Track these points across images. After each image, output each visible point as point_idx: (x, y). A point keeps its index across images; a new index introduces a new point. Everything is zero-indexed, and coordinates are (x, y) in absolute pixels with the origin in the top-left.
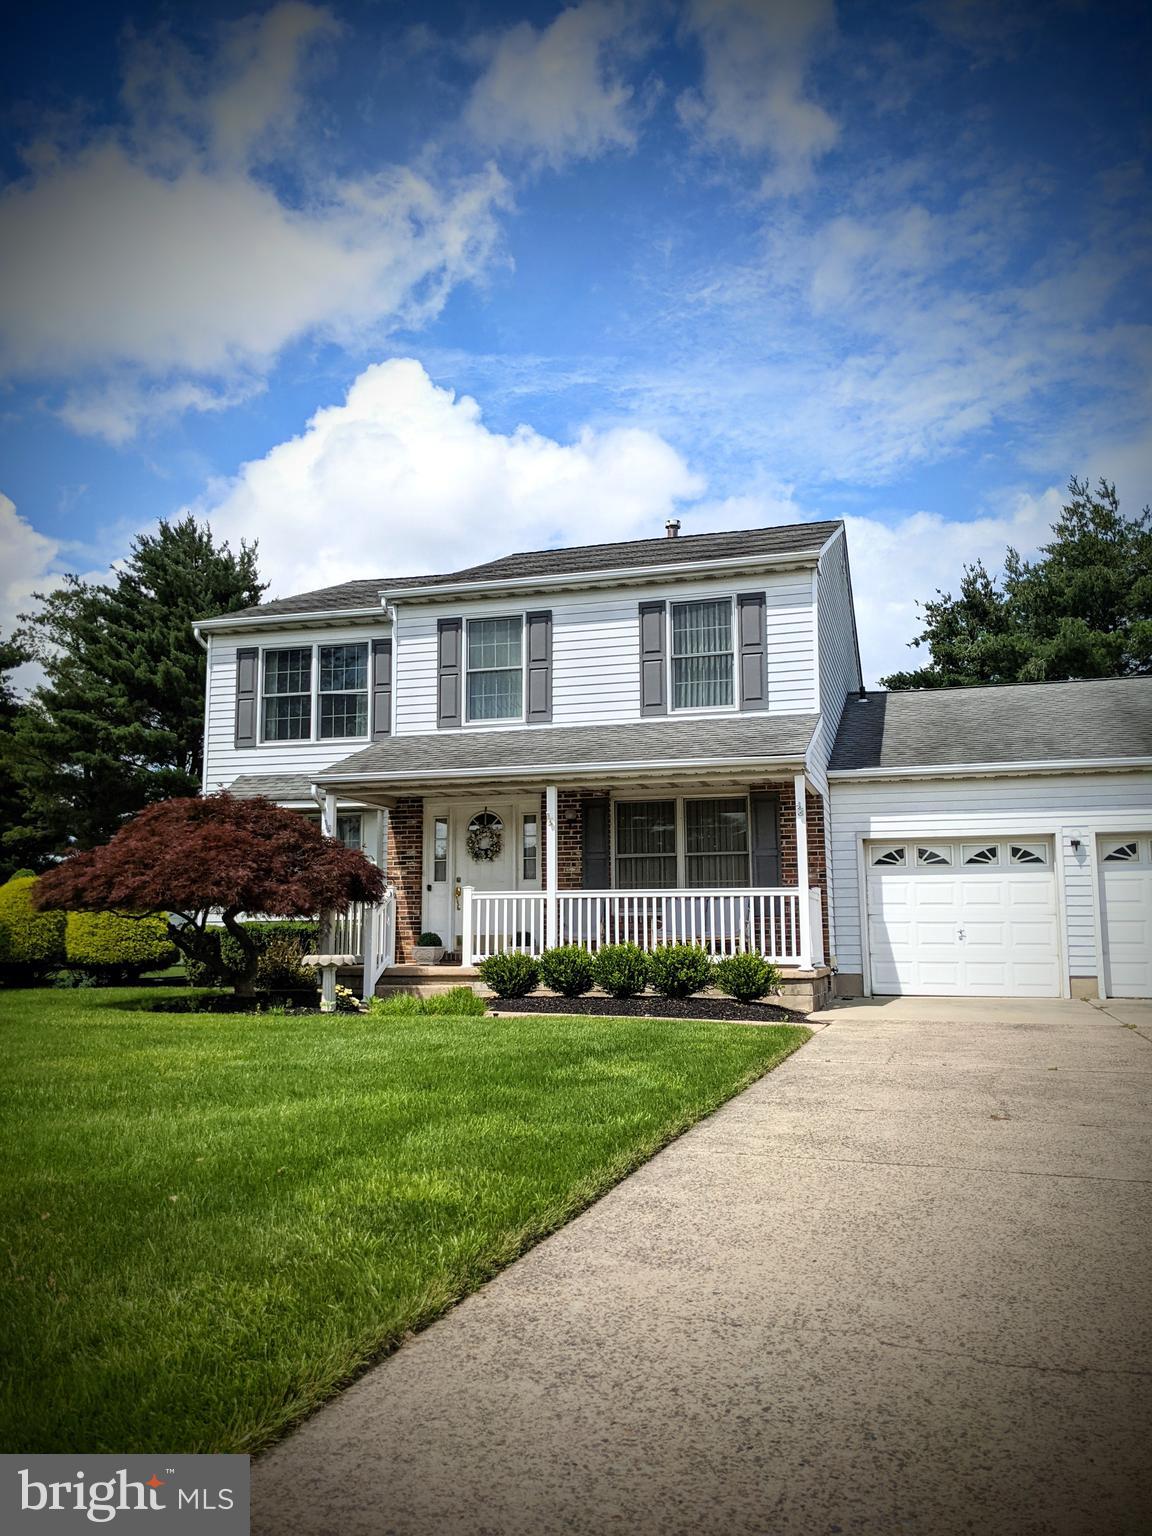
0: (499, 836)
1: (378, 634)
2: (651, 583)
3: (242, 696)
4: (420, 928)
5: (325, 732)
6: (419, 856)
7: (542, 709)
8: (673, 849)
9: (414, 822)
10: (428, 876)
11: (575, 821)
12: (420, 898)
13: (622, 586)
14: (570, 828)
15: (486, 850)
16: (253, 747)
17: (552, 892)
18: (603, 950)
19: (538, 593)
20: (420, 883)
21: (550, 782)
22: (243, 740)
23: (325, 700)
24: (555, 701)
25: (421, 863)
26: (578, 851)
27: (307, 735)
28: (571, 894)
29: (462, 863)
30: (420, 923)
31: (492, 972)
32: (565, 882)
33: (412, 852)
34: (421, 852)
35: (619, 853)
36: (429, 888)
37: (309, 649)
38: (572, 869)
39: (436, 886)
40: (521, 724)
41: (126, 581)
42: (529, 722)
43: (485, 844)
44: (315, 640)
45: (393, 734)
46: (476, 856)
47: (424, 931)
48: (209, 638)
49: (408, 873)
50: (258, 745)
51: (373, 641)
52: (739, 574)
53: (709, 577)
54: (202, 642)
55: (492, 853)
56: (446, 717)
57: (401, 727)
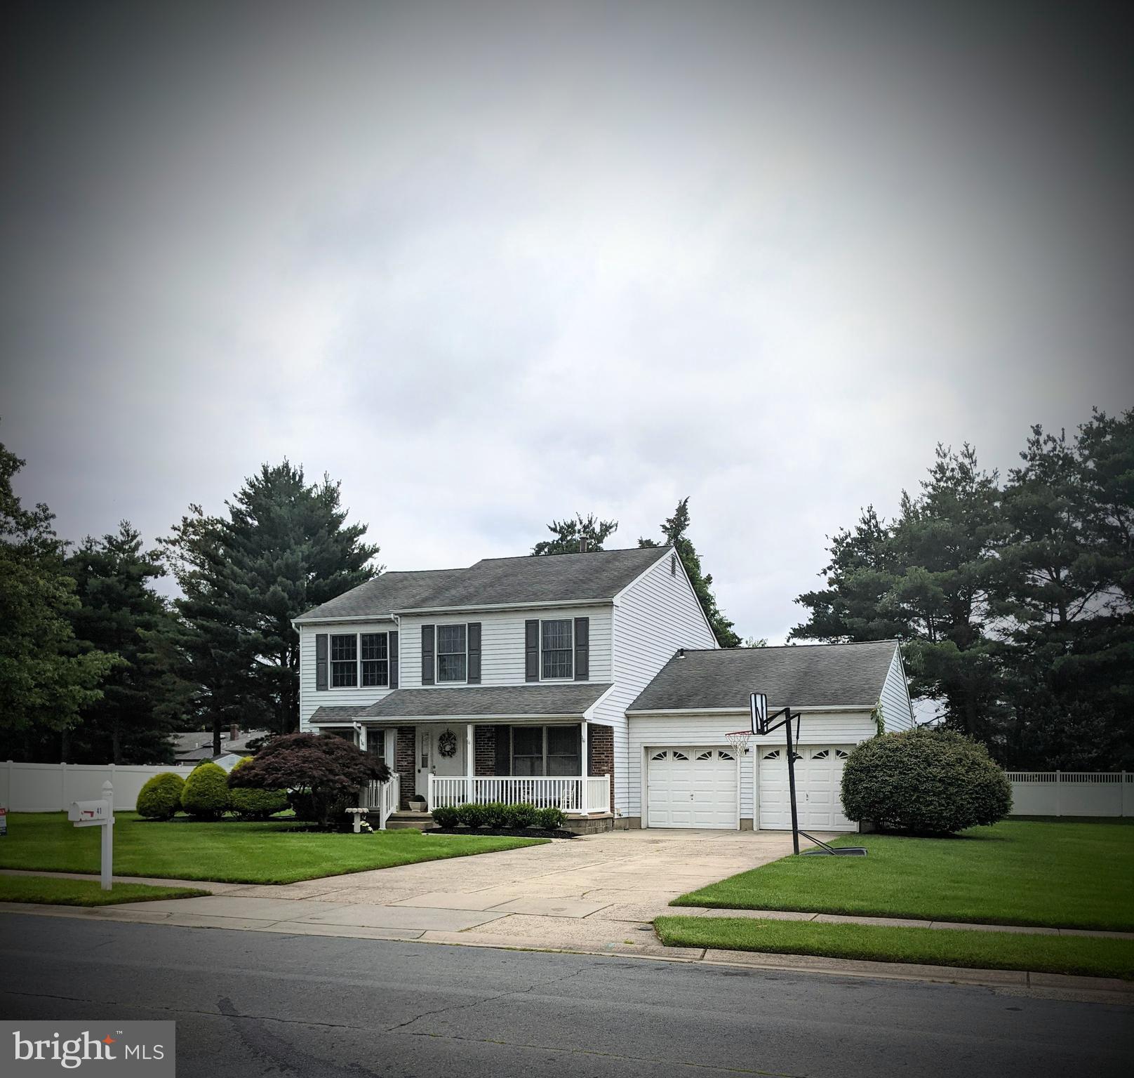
0: (454, 744)
1: (392, 629)
2: (532, 610)
3: (319, 661)
4: (414, 792)
5: (365, 683)
6: (414, 755)
7: (475, 677)
8: (541, 754)
9: (410, 736)
10: (418, 766)
11: (492, 737)
12: (414, 776)
13: (517, 610)
14: (489, 741)
15: (448, 752)
16: (327, 690)
17: (470, 777)
18: (489, 806)
19: (475, 613)
20: (414, 769)
21: (469, 723)
22: (321, 686)
23: (365, 665)
24: (482, 672)
25: (414, 758)
26: (493, 753)
27: (355, 684)
28: (479, 778)
29: (436, 758)
30: (414, 790)
31: (437, 815)
32: (478, 772)
33: (410, 752)
34: (414, 752)
35: (515, 754)
36: (419, 771)
37: (354, 636)
38: (490, 763)
39: (422, 770)
40: (464, 684)
41: (236, 514)
42: (469, 683)
43: (448, 748)
44: (358, 631)
45: (399, 688)
46: (443, 755)
47: (417, 794)
48: (301, 627)
49: (408, 763)
50: (329, 689)
51: (390, 632)
52: (575, 607)
53: (560, 608)
54: (297, 631)
55: (451, 753)
56: (427, 679)
57: (404, 684)
